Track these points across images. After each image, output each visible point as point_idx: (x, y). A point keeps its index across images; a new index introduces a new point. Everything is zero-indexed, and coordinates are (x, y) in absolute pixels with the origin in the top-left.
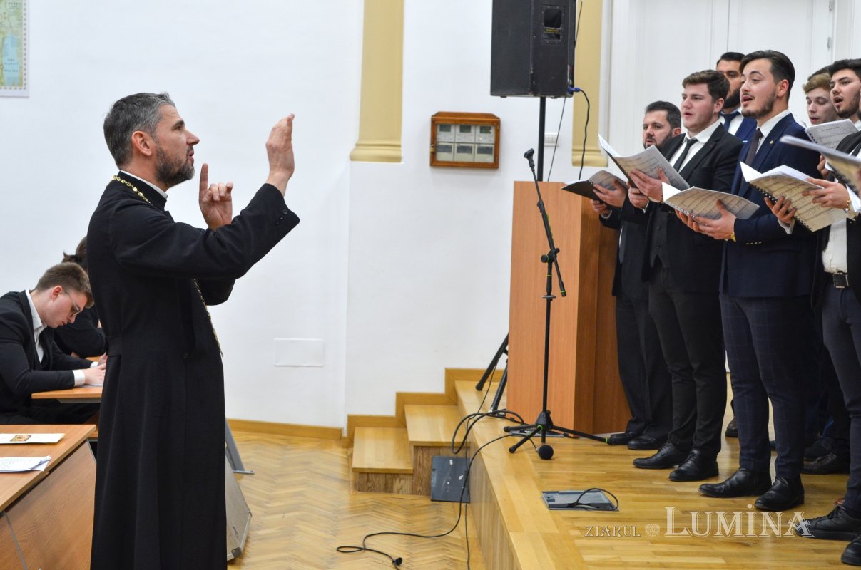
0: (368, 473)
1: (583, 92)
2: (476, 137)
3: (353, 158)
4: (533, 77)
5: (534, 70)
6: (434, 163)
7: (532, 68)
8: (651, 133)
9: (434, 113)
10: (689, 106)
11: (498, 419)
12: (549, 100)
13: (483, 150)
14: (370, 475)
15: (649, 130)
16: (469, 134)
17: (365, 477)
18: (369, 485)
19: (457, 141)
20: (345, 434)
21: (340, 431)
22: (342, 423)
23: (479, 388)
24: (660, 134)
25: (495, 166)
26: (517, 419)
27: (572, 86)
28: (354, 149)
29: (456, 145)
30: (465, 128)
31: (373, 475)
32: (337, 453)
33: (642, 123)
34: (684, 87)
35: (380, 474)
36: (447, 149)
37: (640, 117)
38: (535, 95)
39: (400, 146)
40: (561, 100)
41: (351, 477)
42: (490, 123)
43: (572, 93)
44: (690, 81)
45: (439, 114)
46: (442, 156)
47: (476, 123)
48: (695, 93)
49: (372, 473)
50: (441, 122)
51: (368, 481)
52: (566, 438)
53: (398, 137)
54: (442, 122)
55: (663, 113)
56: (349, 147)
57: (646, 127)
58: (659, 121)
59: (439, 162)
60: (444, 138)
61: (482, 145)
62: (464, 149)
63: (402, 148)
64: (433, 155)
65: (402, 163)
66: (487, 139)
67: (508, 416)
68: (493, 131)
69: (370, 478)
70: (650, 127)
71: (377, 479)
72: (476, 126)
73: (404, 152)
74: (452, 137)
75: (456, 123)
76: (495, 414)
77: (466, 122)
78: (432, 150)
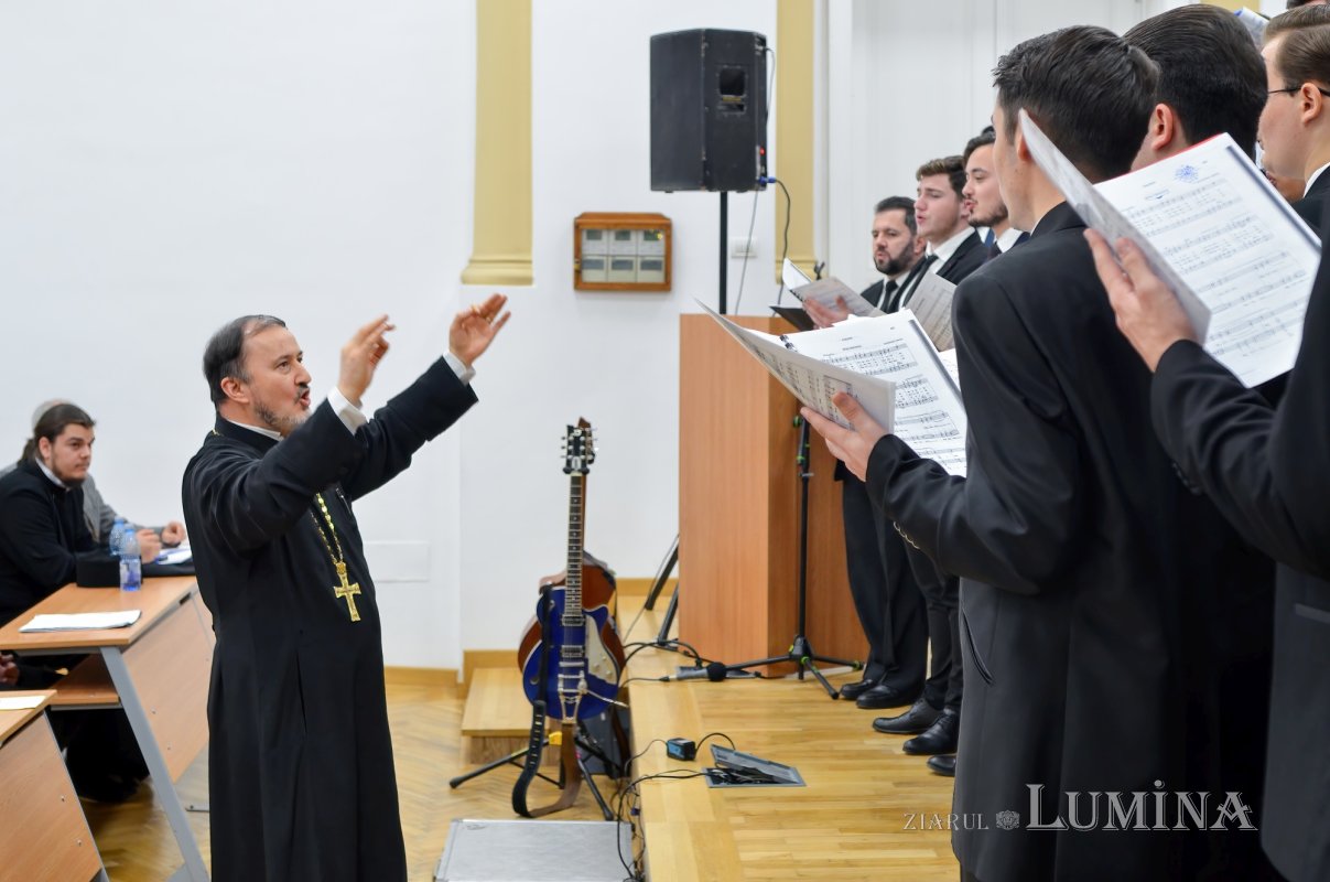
0: (484, 738)
1: (782, 184)
2: (639, 247)
3: (465, 280)
4: (706, 165)
5: (707, 156)
6: (580, 284)
7: (704, 153)
8: (884, 244)
9: (577, 215)
10: (923, 207)
11: (669, 652)
12: (732, 196)
13: (649, 265)
14: (487, 740)
15: (880, 239)
16: (626, 242)
17: (480, 742)
18: (487, 753)
19: (611, 253)
20: (461, 679)
21: (454, 673)
22: (456, 662)
23: (649, 605)
24: (895, 247)
25: (665, 286)
26: (692, 653)
27: (765, 175)
28: (468, 268)
29: (610, 259)
30: (623, 235)
31: (492, 740)
32: (448, 705)
33: (871, 229)
34: (919, 179)
35: (500, 737)
36: (597, 265)
37: (869, 220)
38: (710, 188)
39: (530, 262)
40: (750, 195)
41: (465, 742)
42: (657, 227)
43: (763, 185)
44: (926, 172)
45: (584, 216)
46: (591, 276)
47: (638, 227)
48: (932, 187)
49: (490, 737)
50: (587, 227)
51: (485, 748)
52: (758, 679)
53: (528, 250)
54: (590, 227)
55: (899, 214)
56: (460, 263)
57: (876, 234)
58: (894, 226)
59: (585, 283)
60: (592, 249)
61: (647, 259)
62: (620, 265)
63: (534, 265)
64: (578, 273)
65: (534, 286)
66: (654, 250)
67: (682, 649)
68: (661, 236)
69: (488, 744)
70: (881, 235)
71: (498, 745)
72: (637, 230)
73: (535, 271)
74: (603, 247)
75: (608, 228)
76: (662, 644)
77: (623, 226)
78: (577, 266)
